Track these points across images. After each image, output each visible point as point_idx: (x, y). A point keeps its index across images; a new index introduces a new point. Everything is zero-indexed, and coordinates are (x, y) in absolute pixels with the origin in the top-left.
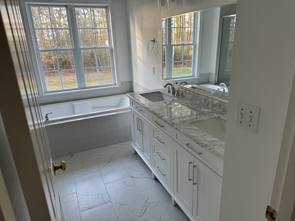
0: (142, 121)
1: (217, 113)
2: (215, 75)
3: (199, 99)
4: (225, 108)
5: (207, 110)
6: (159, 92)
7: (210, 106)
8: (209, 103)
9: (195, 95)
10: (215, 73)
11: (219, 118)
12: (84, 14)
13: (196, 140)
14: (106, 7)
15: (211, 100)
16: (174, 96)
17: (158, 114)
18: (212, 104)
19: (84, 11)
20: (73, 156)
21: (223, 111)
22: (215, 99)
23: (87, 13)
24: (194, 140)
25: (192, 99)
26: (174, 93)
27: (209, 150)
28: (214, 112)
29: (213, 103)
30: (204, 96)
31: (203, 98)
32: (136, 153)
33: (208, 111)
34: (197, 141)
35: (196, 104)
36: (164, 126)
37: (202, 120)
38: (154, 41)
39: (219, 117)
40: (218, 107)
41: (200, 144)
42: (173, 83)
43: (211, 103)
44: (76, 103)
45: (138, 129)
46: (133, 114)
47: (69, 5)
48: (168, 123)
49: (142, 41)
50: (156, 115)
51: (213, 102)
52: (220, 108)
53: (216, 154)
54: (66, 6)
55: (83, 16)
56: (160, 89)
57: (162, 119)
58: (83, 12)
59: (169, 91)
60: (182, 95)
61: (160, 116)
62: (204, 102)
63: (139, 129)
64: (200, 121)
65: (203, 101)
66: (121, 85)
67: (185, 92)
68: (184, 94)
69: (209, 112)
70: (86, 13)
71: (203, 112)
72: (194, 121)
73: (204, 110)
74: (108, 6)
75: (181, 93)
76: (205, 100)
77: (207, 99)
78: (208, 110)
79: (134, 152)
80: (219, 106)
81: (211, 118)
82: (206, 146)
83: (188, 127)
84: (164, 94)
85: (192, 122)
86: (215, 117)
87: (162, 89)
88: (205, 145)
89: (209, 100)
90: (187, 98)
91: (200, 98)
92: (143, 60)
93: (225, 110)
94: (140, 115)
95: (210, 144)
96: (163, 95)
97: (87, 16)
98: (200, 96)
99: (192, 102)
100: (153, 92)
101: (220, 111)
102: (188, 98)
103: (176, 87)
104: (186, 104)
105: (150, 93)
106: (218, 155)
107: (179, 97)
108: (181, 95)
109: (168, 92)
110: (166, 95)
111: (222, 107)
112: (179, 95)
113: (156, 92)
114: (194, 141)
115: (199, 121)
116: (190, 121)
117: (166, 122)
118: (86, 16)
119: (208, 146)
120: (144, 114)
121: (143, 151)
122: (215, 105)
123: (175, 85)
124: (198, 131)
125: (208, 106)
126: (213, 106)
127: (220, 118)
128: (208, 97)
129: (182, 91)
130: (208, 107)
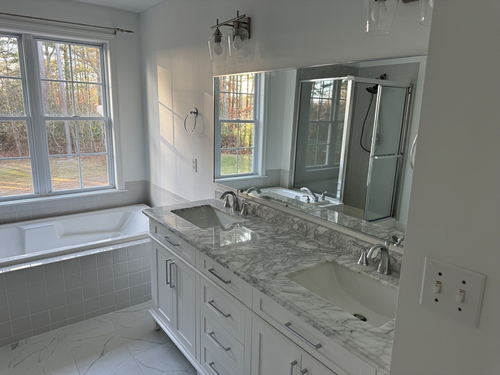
0: (177, 266)
1: (327, 252)
2: (290, 173)
3: (289, 223)
4: (341, 243)
5: (308, 246)
6: (208, 206)
7: (311, 237)
8: (307, 231)
9: (280, 215)
10: (289, 170)
11: (334, 263)
12: (47, 54)
13: (312, 319)
14: (101, 46)
15: (312, 226)
16: (238, 215)
17: (218, 258)
18: (315, 234)
19: (47, 49)
20: (17, 345)
21: (337, 248)
22: (319, 225)
23: (53, 52)
24: (307, 319)
25: (274, 222)
26: (237, 209)
27: (344, 344)
28: (321, 249)
29: (316, 232)
30: (297, 217)
31: (297, 222)
32: (159, 329)
33: (312, 248)
34: (313, 321)
35: (284, 233)
36: (230, 282)
37: (307, 268)
38: (197, 113)
39: (334, 261)
40: (326, 239)
41: (322, 329)
42: (235, 191)
43: (312, 231)
44: (27, 226)
45: (167, 283)
46: (156, 249)
47: (25, 34)
48: (244, 278)
49: (172, 111)
50: (214, 258)
51: (316, 230)
52: (331, 242)
53: (362, 354)
54: (19, 36)
55: (45, 57)
56: (209, 200)
57: (230, 267)
58: (44, 50)
59: (228, 205)
60: (254, 212)
61: (223, 261)
62: (298, 229)
63: (170, 283)
64: (304, 270)
65: (296, 227)
66: (126, 189)
67: (259, 208)
68: (258, 212)
69: (314, 251)
70: (50, 52)
71: (303, 250)
72: (293, 271)
73: (303, 244)
74: (106, 43)
75: (252, 209)
76: (301, 226)
77: (304, 223)
78: (310, 244)
79: (154, 327)
80: (329, 239)
81: (321, 263)
82: (336, 334)
83: (286, 288)
84: (219, 210)
85: (290, 274)
86: (327, 261)
87: (213, 199)
88: (333, 332)
89: (309, 225)
90: (264, 219)
91: (290, 220)
92: (172, 145)
93: (340, 247)
94: (172, 254)
95: (343, 328)
96: (216, 211)
97: (53, 58)
98: (291, 218)
99: (276, 229)
100: (198, 205)
101: (331, 247)
102: (267, 219)
103: (242, 197)
104: (265, 231)
105: (191, 208)
106: (367, 356)
107: (248, 216)
108: (251, 212)
109: (226, 206)
110: (224, 212)
111: (335, 241)
112: (247, 214)
113: (203, 206)
114: (308, 322)
115: (301, 270)
116: (286, 273)
117: (239, 275)
118: (50, 57)
119: (340, 334)
120: (183, 252)
121: (177, 327)
122: (320, 235)
123: (240, 194)
124: (309, 296)
125: (307, 237)
126: (317, 236)
127: (336, 263)
128: (305, 220)
129: (254, 206)
130: (308, 239)
